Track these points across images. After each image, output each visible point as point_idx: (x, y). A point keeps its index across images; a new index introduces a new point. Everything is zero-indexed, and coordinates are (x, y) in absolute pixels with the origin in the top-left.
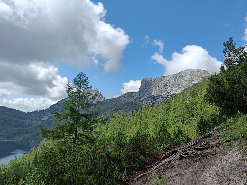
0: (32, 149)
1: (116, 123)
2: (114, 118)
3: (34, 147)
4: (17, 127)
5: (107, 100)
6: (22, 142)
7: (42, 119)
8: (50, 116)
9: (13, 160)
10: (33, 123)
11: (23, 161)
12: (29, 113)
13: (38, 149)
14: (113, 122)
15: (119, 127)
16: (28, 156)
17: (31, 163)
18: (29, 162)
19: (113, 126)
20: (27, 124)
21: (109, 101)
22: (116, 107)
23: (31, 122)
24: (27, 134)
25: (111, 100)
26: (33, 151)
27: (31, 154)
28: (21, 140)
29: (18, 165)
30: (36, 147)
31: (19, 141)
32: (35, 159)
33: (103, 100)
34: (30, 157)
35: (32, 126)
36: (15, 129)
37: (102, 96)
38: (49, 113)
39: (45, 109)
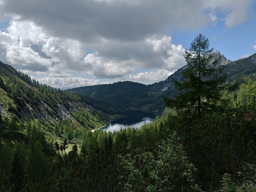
0: (157, 117)
1: (247, 90)
2: (244, 84)
3: (158, 116)
4: (142, 98)
5: (232, 62)
6: (148, 111)
7: (162, 90)
8: (169, 87)
9: (143, 125)
10: (155, 94)
11: (152, 127)
12: (150, 86)
13: (162, 117)
14: (243, 89)
15: (253, 94)
16: (155, 123)
17: (158, 129)
18: (156, 128)
19: (243, 93)
20: (150, 95)
21: (235, 63)
22: (246, 70)
23: (153, 93)
24: (151, 104)
25: (238, 62)
26: (158, 119)
27: (157, 121)
28: (147, 109)
29: (148, 130)
30: (160, 115)
31: (146, 110)
32: (161, 126)
33: (226, 63)
34: (156, 124)
35: (155, 97)
36: (141, 100)
37: (225, 59)
38: (168, 84)
39: (163, 81)
